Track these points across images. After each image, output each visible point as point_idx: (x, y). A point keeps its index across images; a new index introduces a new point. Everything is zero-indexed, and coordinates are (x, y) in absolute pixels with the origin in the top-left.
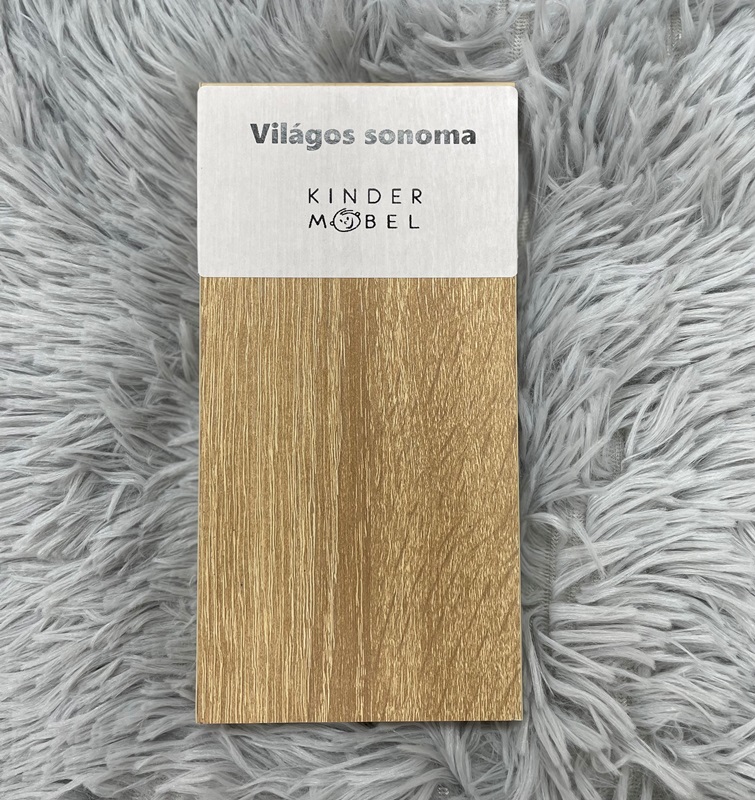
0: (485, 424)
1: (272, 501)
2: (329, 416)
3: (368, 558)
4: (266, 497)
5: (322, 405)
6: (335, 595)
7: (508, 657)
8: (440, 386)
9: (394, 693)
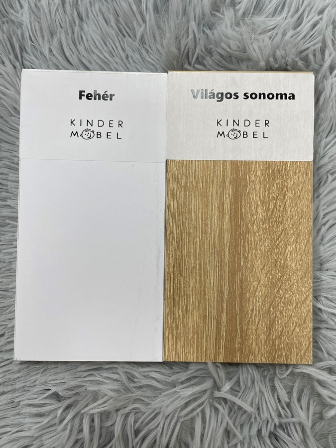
0: (297, 229)
1: (198, 262)
2: (225, 223)
3: (242, 289)
4: (196, 260)
5: (221, 218)
6: (227, 305)
7: (306, 336)
8: (276, 211)
9: (253, 350)
